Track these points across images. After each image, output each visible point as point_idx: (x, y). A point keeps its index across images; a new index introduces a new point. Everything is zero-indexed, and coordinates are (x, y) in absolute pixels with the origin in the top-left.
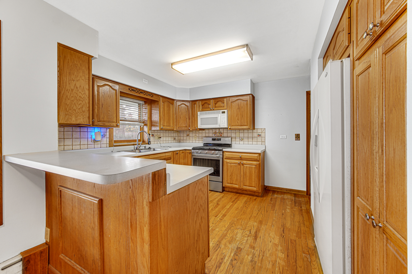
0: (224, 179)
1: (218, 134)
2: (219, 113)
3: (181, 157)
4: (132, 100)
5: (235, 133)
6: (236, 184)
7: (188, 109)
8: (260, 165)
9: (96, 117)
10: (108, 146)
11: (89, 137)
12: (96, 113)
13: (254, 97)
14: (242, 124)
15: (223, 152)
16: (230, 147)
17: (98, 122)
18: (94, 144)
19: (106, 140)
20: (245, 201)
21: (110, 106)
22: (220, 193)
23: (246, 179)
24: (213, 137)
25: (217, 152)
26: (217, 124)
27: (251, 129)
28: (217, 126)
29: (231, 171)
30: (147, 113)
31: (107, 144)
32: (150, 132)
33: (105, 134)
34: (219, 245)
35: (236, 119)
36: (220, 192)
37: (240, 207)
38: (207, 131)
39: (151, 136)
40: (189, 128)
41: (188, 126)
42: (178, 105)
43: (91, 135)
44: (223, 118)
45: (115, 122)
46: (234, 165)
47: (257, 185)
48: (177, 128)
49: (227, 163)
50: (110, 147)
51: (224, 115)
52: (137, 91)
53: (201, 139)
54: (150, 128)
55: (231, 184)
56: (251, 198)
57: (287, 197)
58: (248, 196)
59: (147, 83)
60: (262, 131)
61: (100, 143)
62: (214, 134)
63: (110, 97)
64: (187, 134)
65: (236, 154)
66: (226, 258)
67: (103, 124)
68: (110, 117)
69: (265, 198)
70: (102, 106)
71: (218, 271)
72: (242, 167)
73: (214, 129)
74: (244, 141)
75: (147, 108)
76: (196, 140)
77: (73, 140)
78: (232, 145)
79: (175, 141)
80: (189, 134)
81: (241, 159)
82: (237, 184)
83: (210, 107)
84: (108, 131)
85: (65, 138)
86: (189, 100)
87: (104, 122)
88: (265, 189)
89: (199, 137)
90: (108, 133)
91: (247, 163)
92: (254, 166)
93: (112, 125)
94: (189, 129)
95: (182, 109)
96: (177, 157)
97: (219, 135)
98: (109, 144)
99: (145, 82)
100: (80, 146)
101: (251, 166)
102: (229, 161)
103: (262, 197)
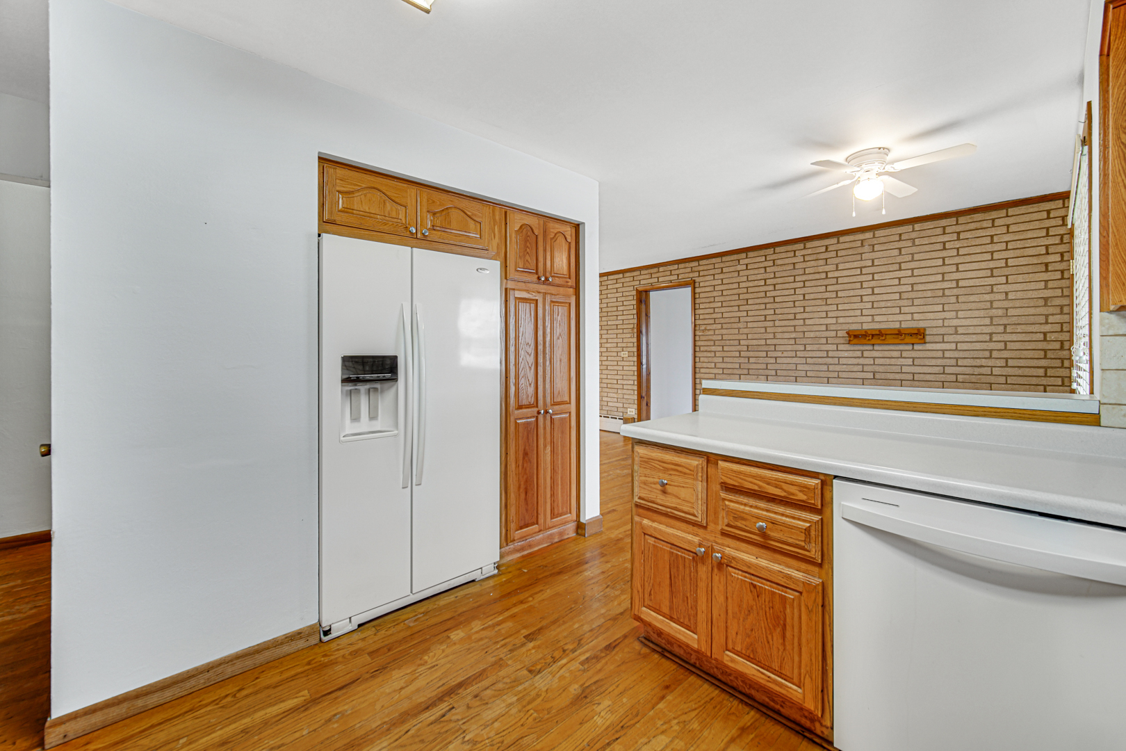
34: (582, 696)
66: (583, 658)
71: (615, 641)
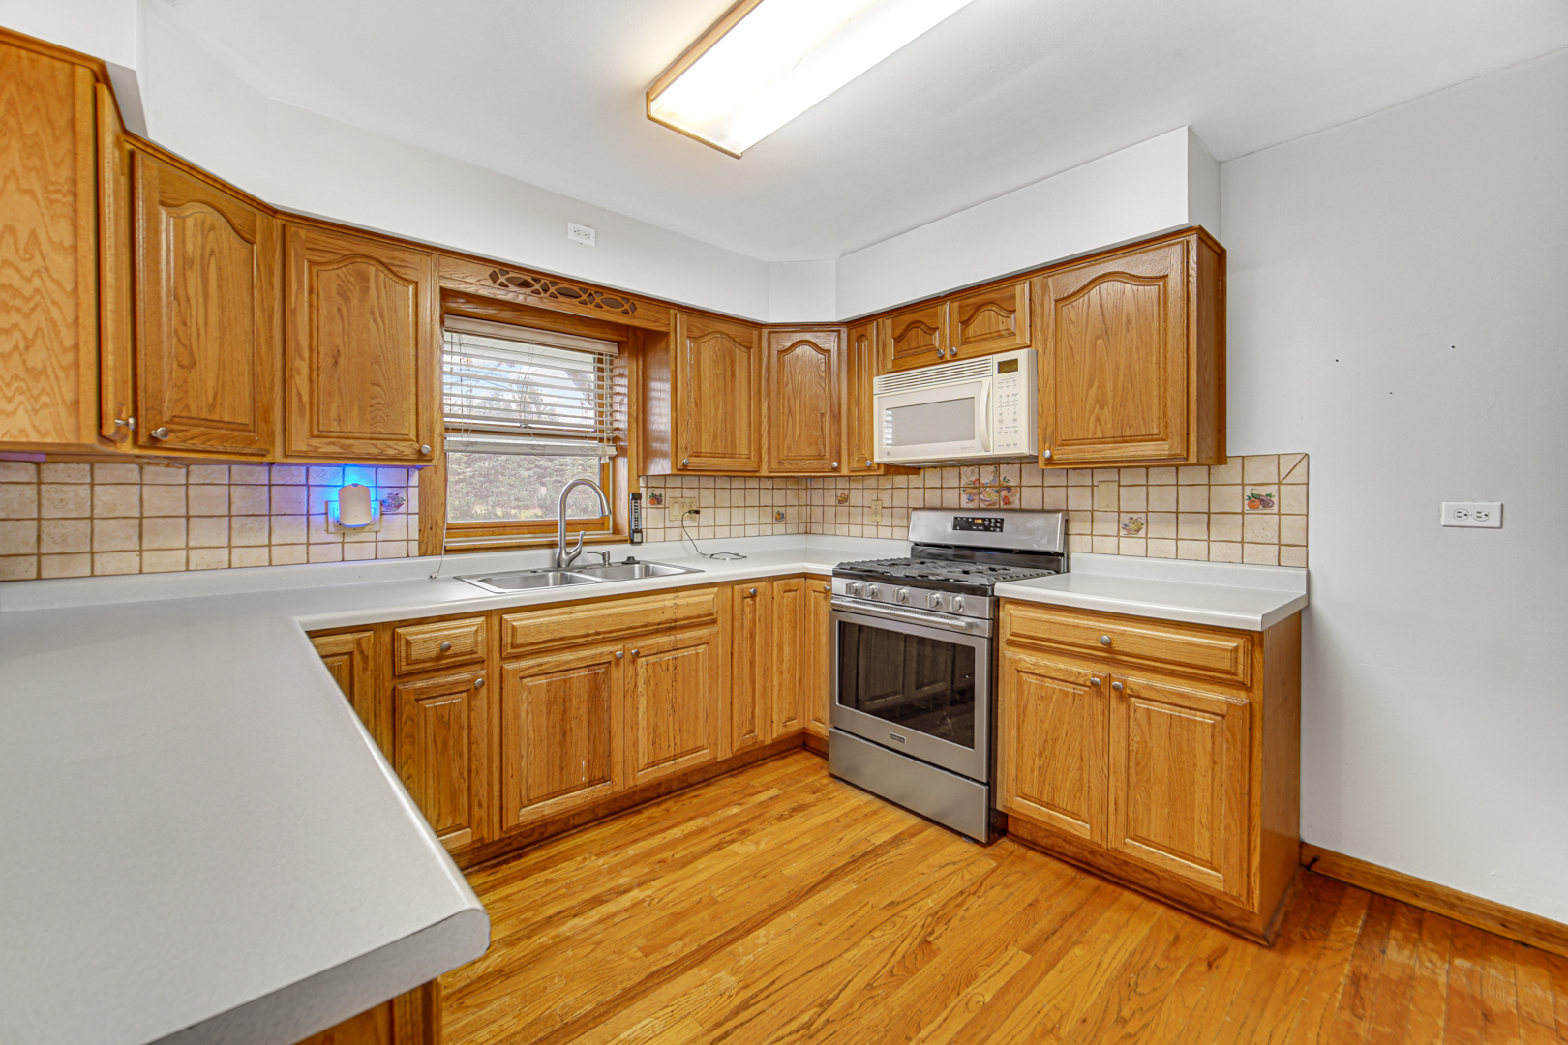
0: (1003, 764)
1: (990, 496)
2: (984, 372)
3: (780, 610)
4: (549, 338)
5: (1092, 486)
6: (1075, 815)
7: (828, 364)
8: (1258, 715)
9: (302, 415)
10: (417, 553)
11: (317, 507)
12: (299, 394)
13: (1224, 251)
14: (1128, 433)
15: (996, 603)
16: (1058, 572)
17: (312, 436)
18: (343, 543)
19: (403, 526)
20: (1132, 954)
21: (378, 362)
22: (975, 849)
23: (1148, 795)
24: (961, 509)
25: (960, 598)
26: (973, 438)
27: (1193, 459)
28: (971, 449)
29: (1046, 726)
30: (624, 394)
31: (408, 541)
32: (642, 483)
33: (400, 495)
35: (1090, 400)
36: (976, 841)
37: (1076, 1015)
38: (932, 479)
39: (644, 502)
40: (835, 464)
41: (827, 455)
42: (780, 348)
43: (327, 503)
44: (1004, 399)
45: (413, 436)
46: (1066, 694)
47: (1234, 859)
48: (775, 465)
49: (1019, 671)
50: (423, 554)
51: (1012, 384)
52: (537, 286)
53: (901, 518)
54: (641, 465)
55: (1040, 802)
56: (1177, 938)
57: (1511, 1001)
58: (1160, 910)
59: (592, 242)
60: (1282, 477)
61: (372, 537)
62: (970, 494)
63: (382, 317)
64: (839, 495)
65: (1077, 621)
67: (343, 447)
68: (381, 413)
69: (1295, 963)
70: (330, 360)
72: (1117, 709)
73: (968, 466)
74: (1147, 538)
75: (626, 373)
76: (877, 526)
77: (233, 526)
78: (1073, 556)
79: (780, 528)
80: (846, 492)
81: (1109, 653)
82: (1084, 814)
83: (937, 346)
84: (415, 480)
85: (191, 513)
86: (834, 319)
87: (347, 438)
88: (1308, 867)
89: (895, 510)
90: (414, 493)
91: (1151, 688)
92: (1209, 720)
93: (391, 452)
94: (835, 470)
95: (798, 371)
96: (754, 612)
97: (994, 497)
98: (420, 542)
99: (580, 240)
100: (266, 549)
101: (1185, 714)
102: (1033, 660)
103: (1270, 946)
